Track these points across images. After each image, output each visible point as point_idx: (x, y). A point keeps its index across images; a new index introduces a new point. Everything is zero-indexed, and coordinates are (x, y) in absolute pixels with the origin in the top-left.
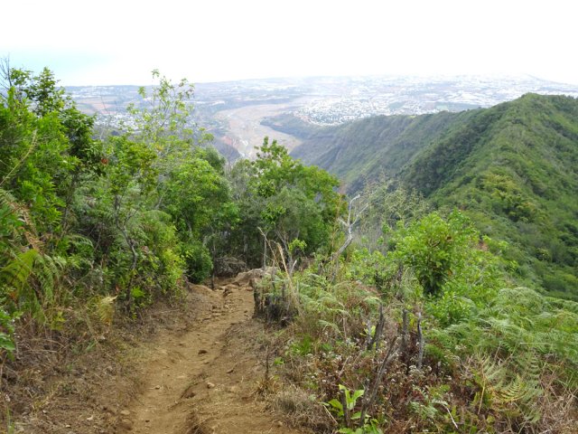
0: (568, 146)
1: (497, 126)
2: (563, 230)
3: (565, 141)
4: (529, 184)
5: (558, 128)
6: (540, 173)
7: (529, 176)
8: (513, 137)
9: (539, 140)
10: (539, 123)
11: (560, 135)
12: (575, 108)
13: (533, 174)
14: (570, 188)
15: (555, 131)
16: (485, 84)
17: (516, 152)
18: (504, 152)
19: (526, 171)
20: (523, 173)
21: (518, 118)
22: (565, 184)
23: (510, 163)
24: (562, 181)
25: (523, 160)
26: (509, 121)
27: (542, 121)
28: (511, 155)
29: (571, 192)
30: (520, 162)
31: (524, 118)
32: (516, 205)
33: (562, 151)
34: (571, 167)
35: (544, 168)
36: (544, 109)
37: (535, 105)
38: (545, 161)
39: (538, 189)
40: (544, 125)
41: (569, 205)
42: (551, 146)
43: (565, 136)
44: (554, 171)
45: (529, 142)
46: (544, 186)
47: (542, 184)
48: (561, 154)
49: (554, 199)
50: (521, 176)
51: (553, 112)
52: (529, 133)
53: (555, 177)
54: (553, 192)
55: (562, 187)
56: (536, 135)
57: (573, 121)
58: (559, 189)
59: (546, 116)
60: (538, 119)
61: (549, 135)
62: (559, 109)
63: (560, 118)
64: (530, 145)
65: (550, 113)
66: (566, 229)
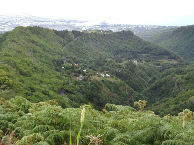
0: (38, 50)
1: (4, 44)
2: (28, 90)
3: (37, 48)
4: (18, 71)
5: (33, 42)
6: (23, 65)
7: (17, 67)
8: (10, 49)
9: (24, 49)
10: (24, 41)
11: (34, 45)
12: (40, 32)
13: (20, 66)
14: (38, 70)
15: (32, 44)
16: (7, 20)
17: (11, 56)
18: (5, 57)
19: (16, 65)
20: (14, 66)
21: (13, 39)
22: (36, 69)
23: (8, 62)
24: (34, 67)
25: (15, 60)
26: (9, 41)
27: (25, 39)
28: (8, 58)
29: (39, 72)
30: (13, 61)
31: (16, 39)
32: (4, 82)
33: (36, 53)
34: (40, 60)
35: (26, 62)
36: (26, 34)
37: (22, 32)
38: (27, 59)
39: (22, 72)
40: (26, 41)
41: (37, 78)
42: (30, 51)
43: (37, 45)
44: (31, 63)
45: (18, 51)
46: (25, 71)
47: (24, 70)
48: (35, 54)
49: (30, 76)
50: (14, 68)
51: (30, 35)
52: (18, 46)
53: (31, 66)
54: (30, 73)
55: (34, 70)
56: (22, 47)
57: (40, 38)
58: (33, 71)
59: (27, 37)
60: (23, 39)
61: (29, 46)
62: (33, 33)
63: (34, 37)
64: (19, 52)
65: (29, 35)
66: (29, 89)
